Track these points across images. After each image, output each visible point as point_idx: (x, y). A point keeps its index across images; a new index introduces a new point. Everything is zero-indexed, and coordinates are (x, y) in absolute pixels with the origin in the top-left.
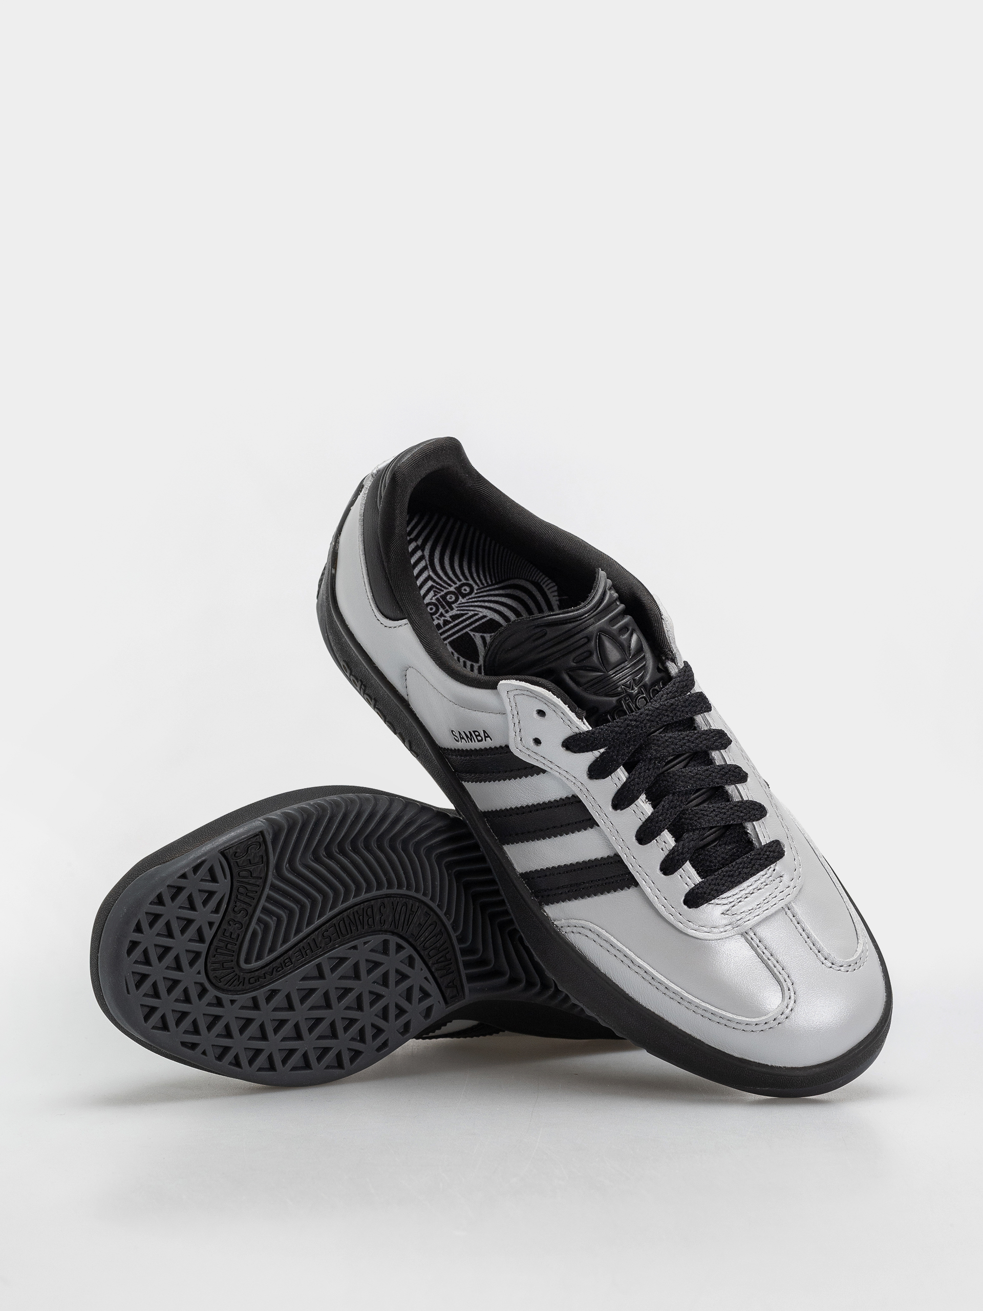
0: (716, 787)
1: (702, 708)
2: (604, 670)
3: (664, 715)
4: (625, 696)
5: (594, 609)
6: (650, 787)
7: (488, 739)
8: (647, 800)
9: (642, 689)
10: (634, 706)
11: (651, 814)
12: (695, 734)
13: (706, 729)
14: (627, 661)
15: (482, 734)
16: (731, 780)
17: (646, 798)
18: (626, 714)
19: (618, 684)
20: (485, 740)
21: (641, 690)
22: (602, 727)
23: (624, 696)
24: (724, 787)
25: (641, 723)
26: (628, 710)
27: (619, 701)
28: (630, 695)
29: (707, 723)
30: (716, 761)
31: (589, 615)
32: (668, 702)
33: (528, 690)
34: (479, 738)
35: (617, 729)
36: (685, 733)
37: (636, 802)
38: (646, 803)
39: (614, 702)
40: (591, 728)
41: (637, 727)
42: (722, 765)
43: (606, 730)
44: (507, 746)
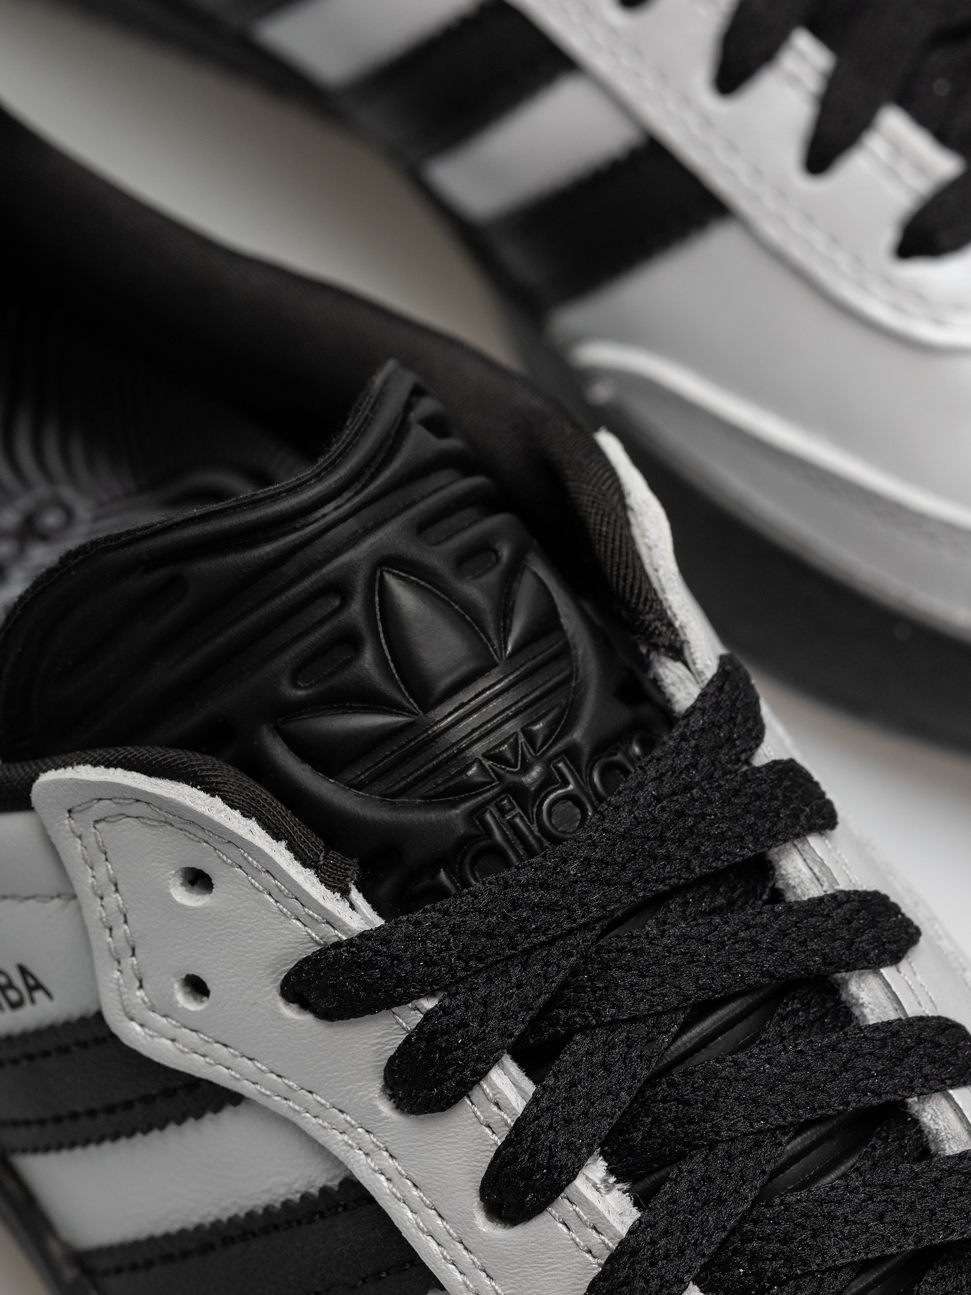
0: (872, 1108)
1: (797, 817)
2: (413, 704)
3: (655, 858)
4: (498, 795)
5: (358, 485)
6: (616, 1130)
7: (39, 995)
8: (612, 1180)
9: (561, 765)
10: (535, 828)
11: (631, 1232)
12: (777, 916)
13: (815, 892)
14: (495, 665)
15: (18, 981)
16: (925, 1077)
17: (610, 1171)
18: (508, 864)
19: (468, 753)
20: (33, 1001)
21: (559, 770)
22: (418, 915)
23: (493, 798)
24: (905, 1105)
25: (564, 892)
26: (512, 846)
27: (476, 814)
28: (519, 793)
29: (821, 871)
30: (866, 1011)
31: (336, 508)
32: (663, 809)
33: (139, 797)
34: (13, 995)
35: (473, 921)
36: (735, 918)
37: (568, 1191)
38: (609, 1189)
39: (460, 822)
40: (379, 922)
41: (551, 908)
42: (889, 1023)
43: (434, 926)
44: (99, 1016)
